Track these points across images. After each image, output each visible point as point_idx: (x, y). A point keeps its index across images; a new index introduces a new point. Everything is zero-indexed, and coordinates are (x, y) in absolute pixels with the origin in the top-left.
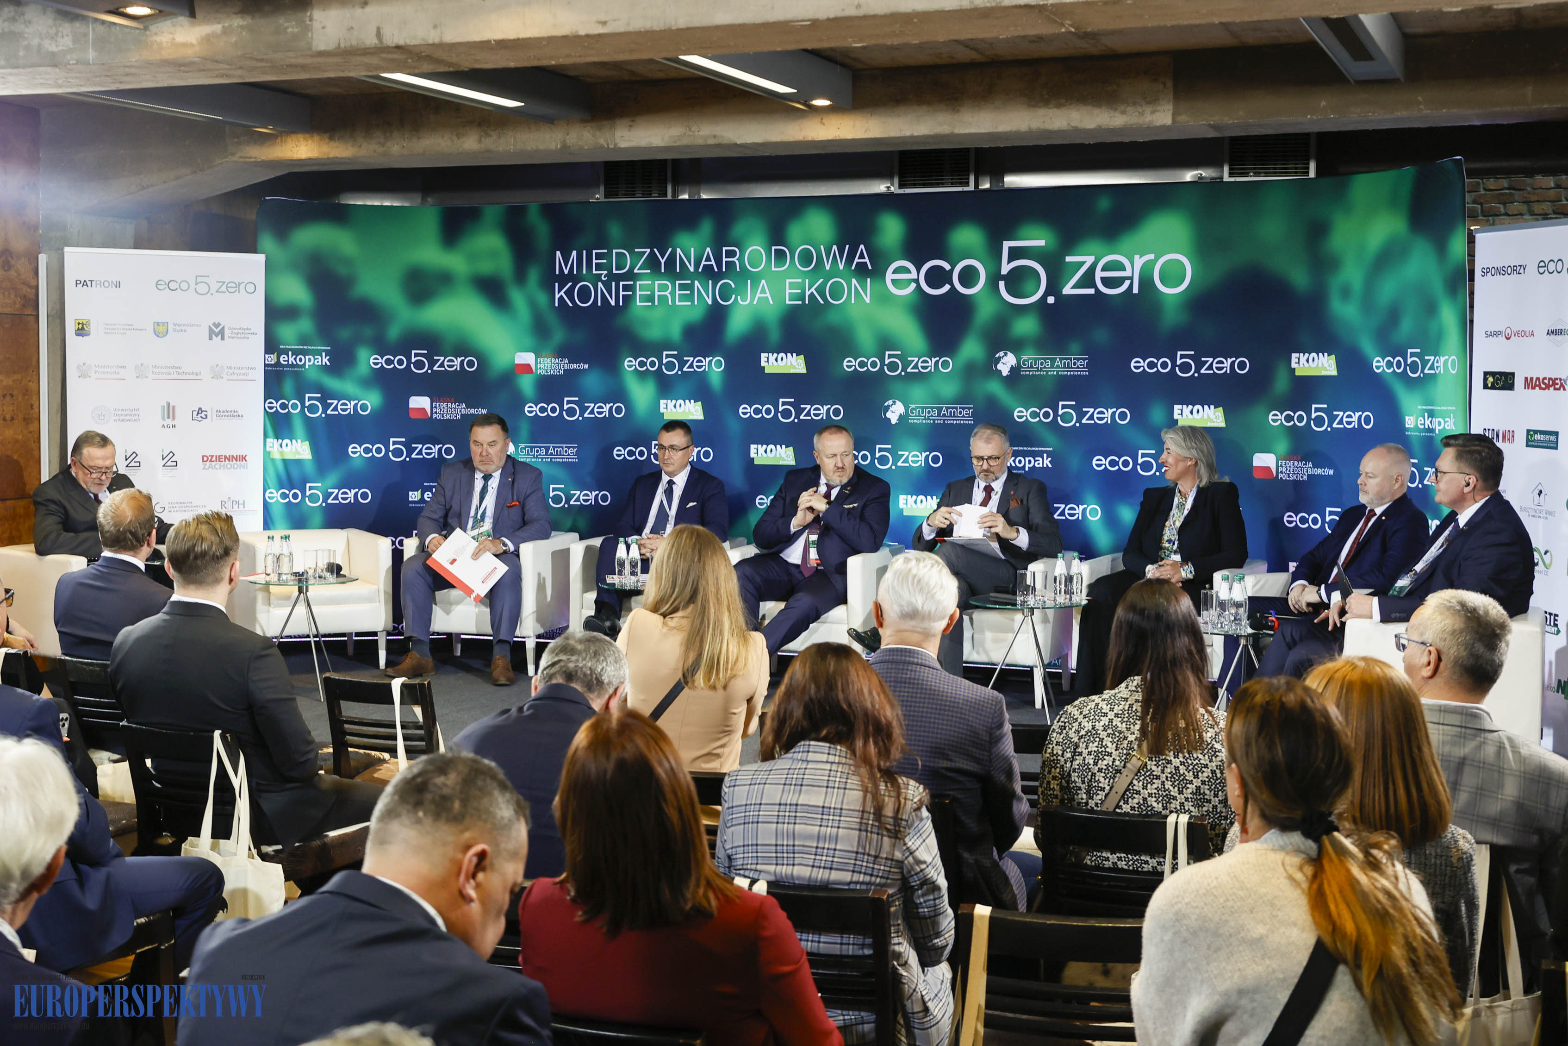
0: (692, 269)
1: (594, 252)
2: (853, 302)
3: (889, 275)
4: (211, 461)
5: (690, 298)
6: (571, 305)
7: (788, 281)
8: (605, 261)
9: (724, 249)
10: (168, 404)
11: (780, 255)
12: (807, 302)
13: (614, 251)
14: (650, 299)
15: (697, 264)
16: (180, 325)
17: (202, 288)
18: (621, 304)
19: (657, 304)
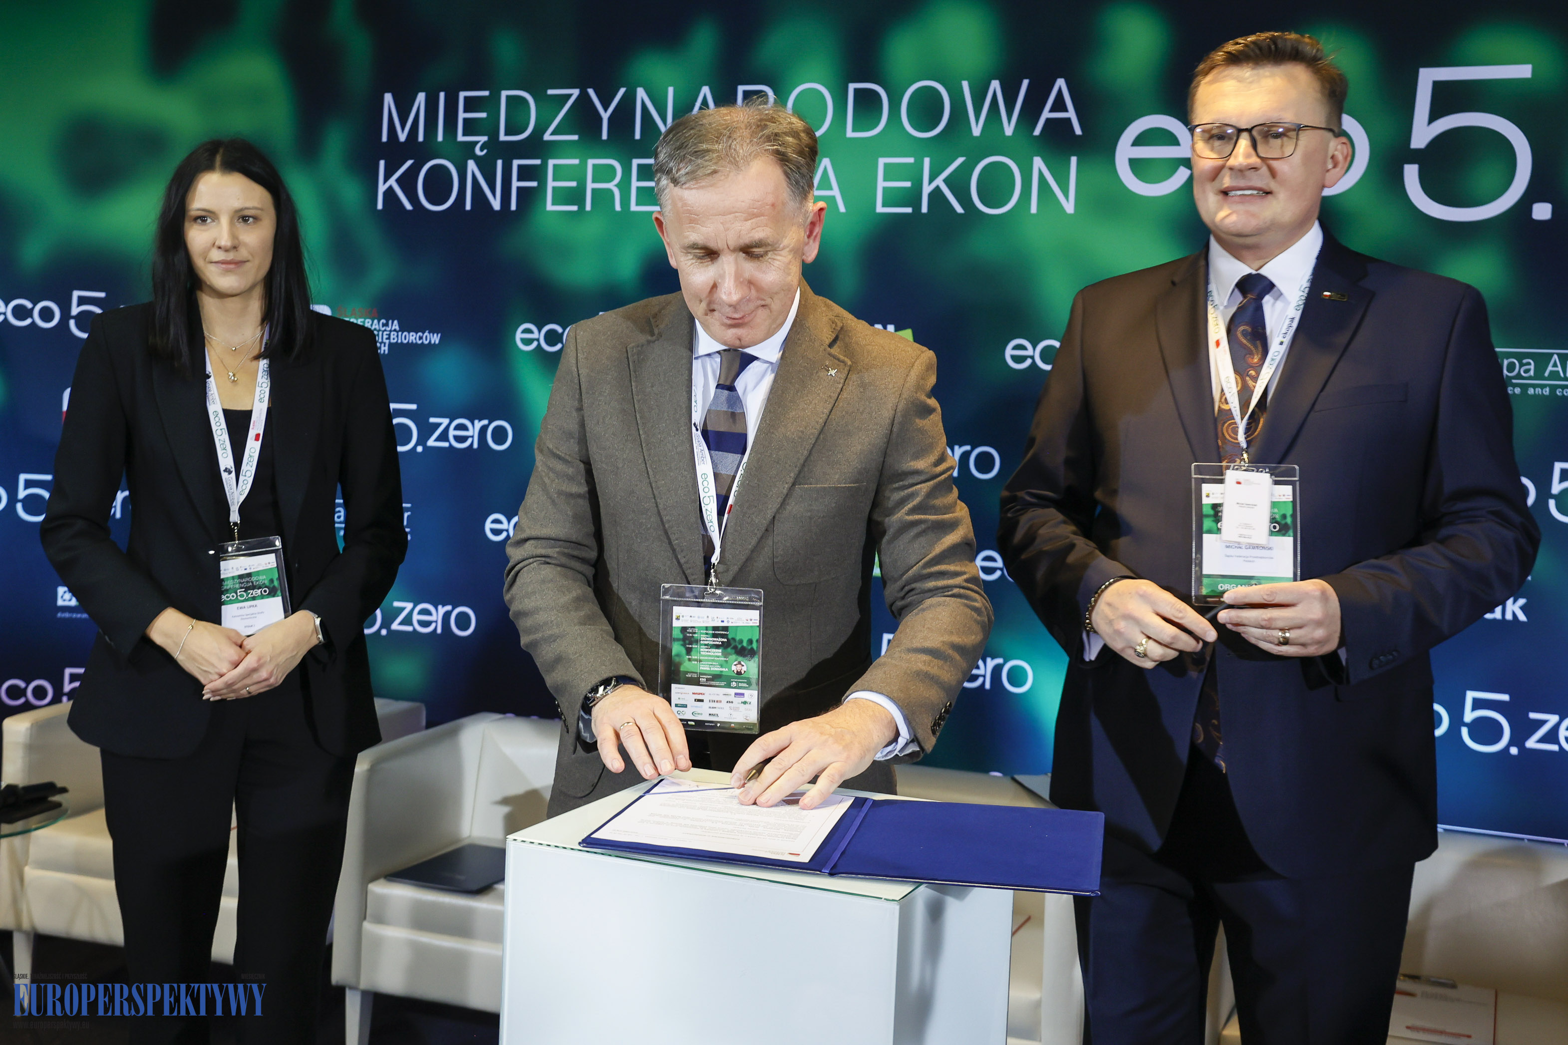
2: (1034, 209)
3: (1125, 150)
7: (882, 161)
8: (483, 115)
9: (742, 88)
11: (867, 104)
12: (924, 209)
13: (504, 94)
14: (575, 196)
18: (513, 207)
19: (588, 207)
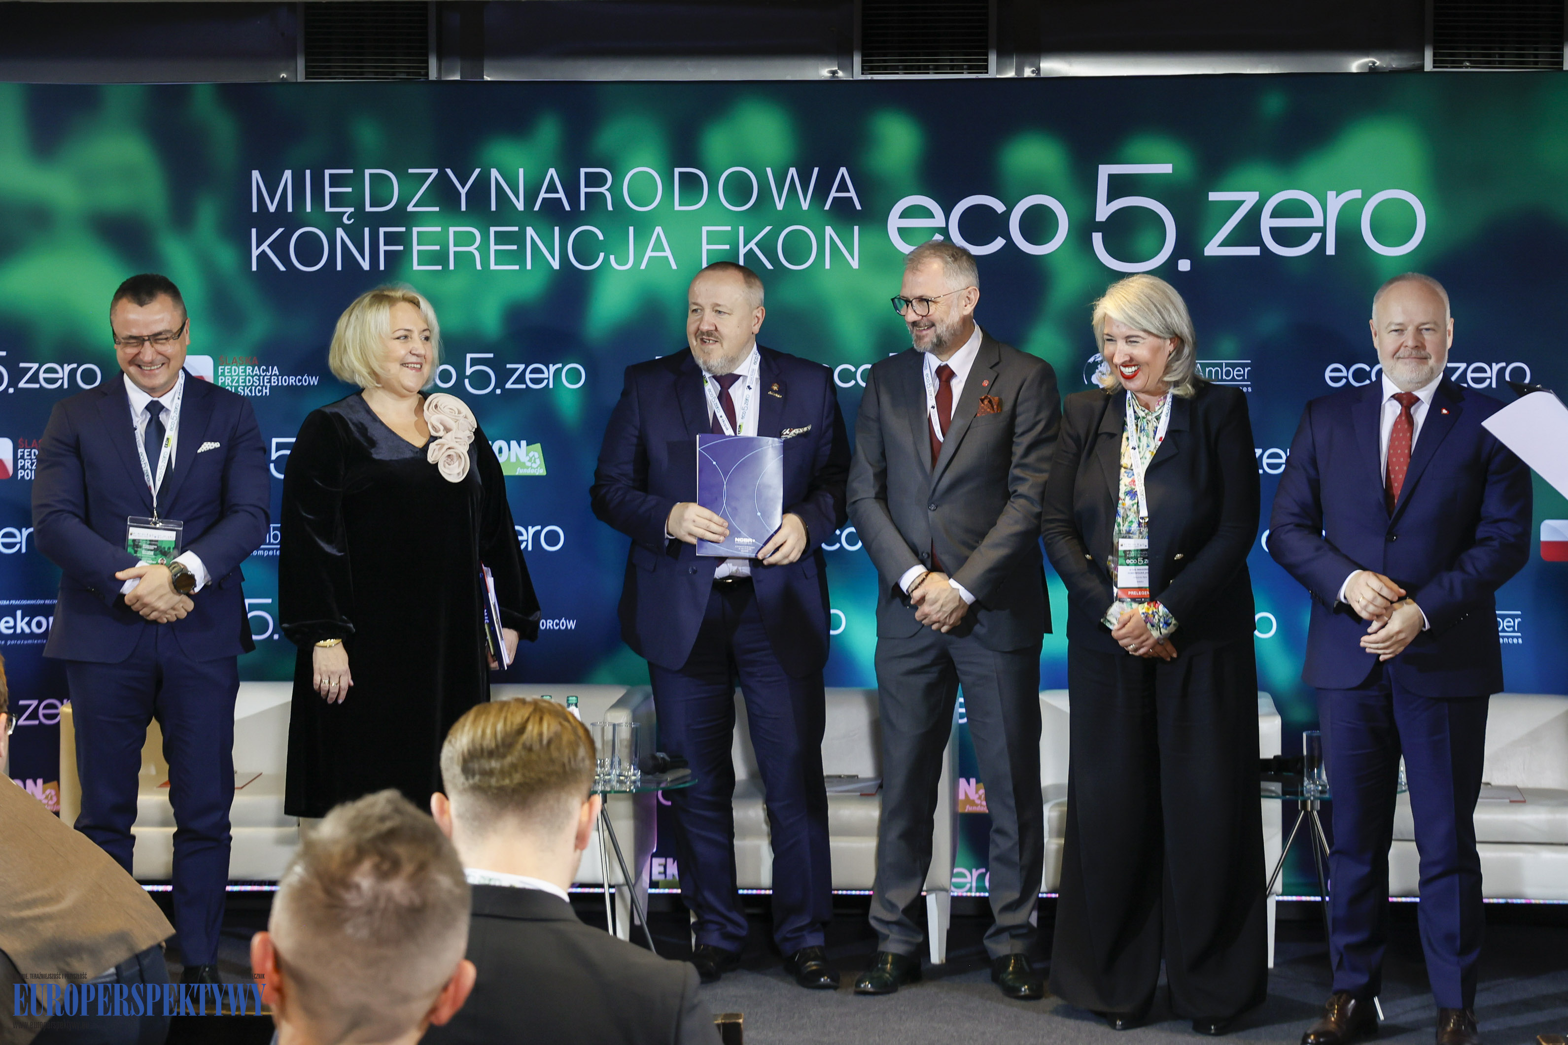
0: (520, 206)
1: (327, 172)
2: (827, 266)
3: (894, 222)
5: (518, 257)
6: (282, 268)
7: (705, 229)
9: (583, 171)
11: (690, 184)
13: (367, 172)
14: (441, 258)
15: (530, 198)
18: (382, 267)
19: (452, 267)
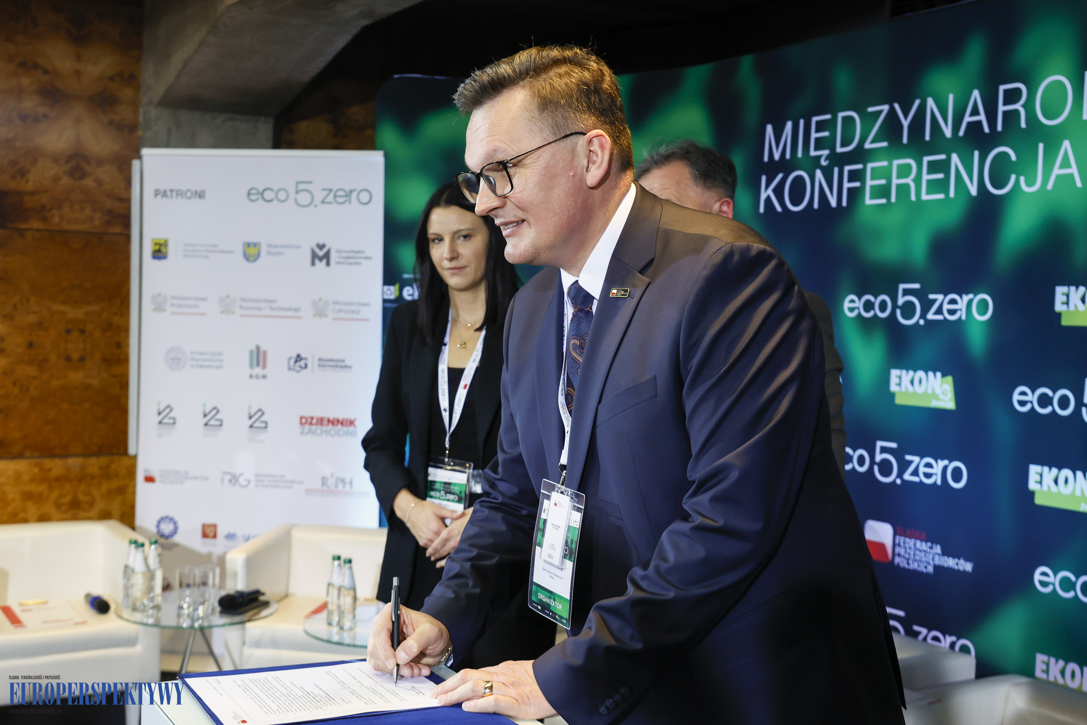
1: (813, 120)
4: (311, 424)
6: (780, 210)
8: (827, 134)
9: (1002, 88)
10: (258, 348)
13: (840, 115)
14: (885, 191)
15: (957, 123)
16: (276, 246)
17: (304, 198)
18: (844, 203)
19: (893, 199)
